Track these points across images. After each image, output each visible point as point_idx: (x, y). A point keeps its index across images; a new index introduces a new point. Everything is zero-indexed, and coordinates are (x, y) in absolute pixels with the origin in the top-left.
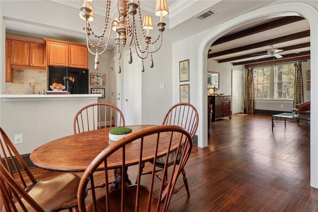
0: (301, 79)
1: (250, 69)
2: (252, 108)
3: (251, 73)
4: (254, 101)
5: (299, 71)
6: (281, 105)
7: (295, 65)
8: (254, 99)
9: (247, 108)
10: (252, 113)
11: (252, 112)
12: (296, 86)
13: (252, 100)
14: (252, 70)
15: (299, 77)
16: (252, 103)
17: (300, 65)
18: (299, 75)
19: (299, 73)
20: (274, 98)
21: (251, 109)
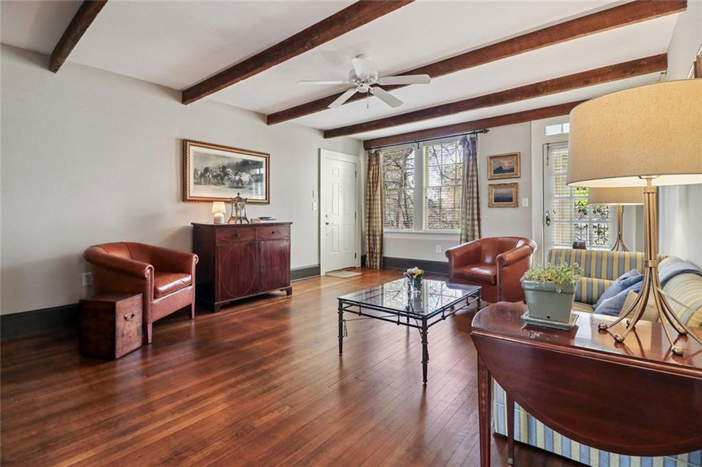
0: (475, 178)
1: (373, 151)
2: (378, 256)
3: (374, 163)
4: (382, 235)
5: (471, 157)
6: (437, 246)
7: (464, 141)
8: (382, 230)
9: (368, 255)
10: (378, 268)
11: (378, 264)
12: (465, 197)
13: (377, 233)
14: (377, 155)
15: (470, 174)
16: (378, 242)
17: (474, 142)
18: (471, 168)
19: (471, 163)
20: (424, 229)
21: (376, 258)
